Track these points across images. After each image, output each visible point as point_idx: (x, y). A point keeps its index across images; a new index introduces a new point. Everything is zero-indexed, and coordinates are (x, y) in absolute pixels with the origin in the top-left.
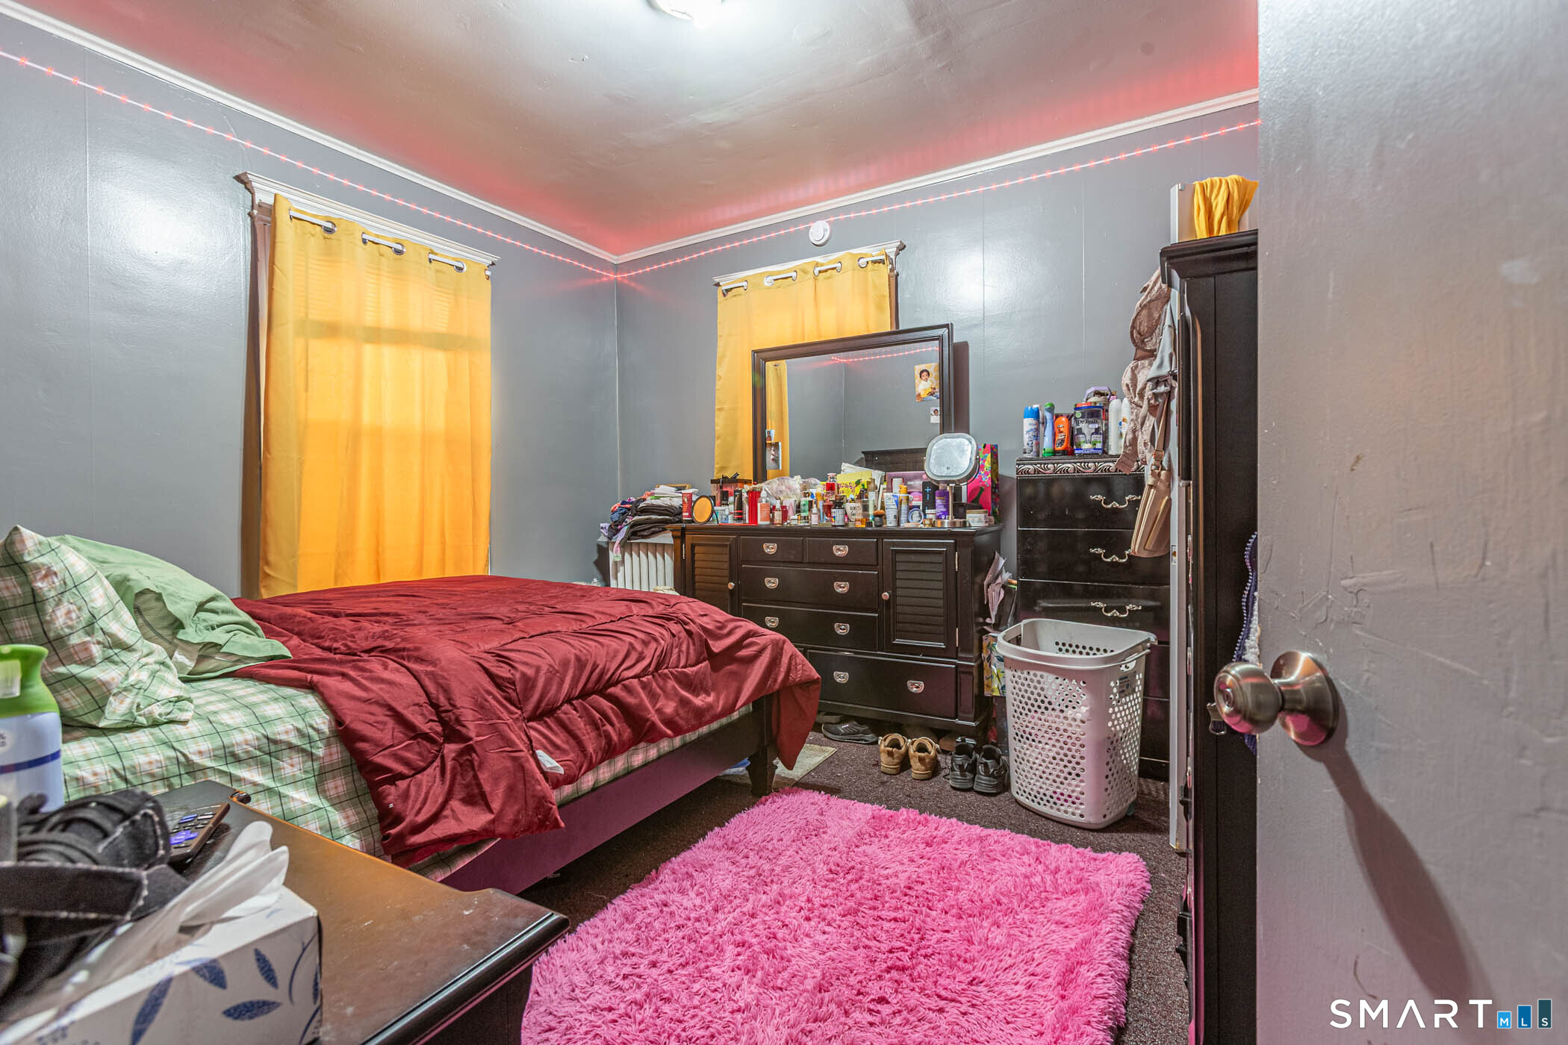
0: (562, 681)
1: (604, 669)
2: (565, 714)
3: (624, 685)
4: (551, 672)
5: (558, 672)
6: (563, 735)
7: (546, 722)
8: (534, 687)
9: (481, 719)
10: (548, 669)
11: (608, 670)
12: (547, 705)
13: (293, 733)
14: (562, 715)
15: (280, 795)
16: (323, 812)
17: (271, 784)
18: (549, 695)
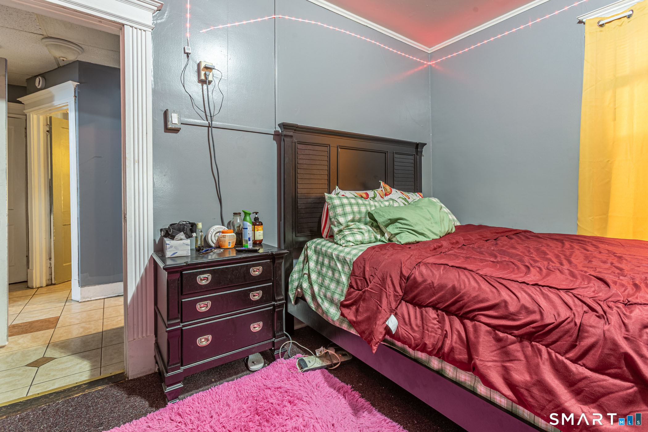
0: (434, 294)
1: (466, 304)
2: (426, 312)
3: (475, 324)
4: (430, 285)
5: (434, 288)
6: (419, 322)
7: (416, 309)
8: (417, 287)
9: (380, 284)
10: (430, 283)
11: (469, 307)
12: (418, 300)
13: (349, 259)
14: (424, 312)
15: (340, 275)
16: (344, 285)
17: (341, 270)
18: (422, 296)
